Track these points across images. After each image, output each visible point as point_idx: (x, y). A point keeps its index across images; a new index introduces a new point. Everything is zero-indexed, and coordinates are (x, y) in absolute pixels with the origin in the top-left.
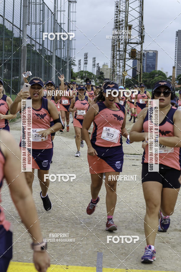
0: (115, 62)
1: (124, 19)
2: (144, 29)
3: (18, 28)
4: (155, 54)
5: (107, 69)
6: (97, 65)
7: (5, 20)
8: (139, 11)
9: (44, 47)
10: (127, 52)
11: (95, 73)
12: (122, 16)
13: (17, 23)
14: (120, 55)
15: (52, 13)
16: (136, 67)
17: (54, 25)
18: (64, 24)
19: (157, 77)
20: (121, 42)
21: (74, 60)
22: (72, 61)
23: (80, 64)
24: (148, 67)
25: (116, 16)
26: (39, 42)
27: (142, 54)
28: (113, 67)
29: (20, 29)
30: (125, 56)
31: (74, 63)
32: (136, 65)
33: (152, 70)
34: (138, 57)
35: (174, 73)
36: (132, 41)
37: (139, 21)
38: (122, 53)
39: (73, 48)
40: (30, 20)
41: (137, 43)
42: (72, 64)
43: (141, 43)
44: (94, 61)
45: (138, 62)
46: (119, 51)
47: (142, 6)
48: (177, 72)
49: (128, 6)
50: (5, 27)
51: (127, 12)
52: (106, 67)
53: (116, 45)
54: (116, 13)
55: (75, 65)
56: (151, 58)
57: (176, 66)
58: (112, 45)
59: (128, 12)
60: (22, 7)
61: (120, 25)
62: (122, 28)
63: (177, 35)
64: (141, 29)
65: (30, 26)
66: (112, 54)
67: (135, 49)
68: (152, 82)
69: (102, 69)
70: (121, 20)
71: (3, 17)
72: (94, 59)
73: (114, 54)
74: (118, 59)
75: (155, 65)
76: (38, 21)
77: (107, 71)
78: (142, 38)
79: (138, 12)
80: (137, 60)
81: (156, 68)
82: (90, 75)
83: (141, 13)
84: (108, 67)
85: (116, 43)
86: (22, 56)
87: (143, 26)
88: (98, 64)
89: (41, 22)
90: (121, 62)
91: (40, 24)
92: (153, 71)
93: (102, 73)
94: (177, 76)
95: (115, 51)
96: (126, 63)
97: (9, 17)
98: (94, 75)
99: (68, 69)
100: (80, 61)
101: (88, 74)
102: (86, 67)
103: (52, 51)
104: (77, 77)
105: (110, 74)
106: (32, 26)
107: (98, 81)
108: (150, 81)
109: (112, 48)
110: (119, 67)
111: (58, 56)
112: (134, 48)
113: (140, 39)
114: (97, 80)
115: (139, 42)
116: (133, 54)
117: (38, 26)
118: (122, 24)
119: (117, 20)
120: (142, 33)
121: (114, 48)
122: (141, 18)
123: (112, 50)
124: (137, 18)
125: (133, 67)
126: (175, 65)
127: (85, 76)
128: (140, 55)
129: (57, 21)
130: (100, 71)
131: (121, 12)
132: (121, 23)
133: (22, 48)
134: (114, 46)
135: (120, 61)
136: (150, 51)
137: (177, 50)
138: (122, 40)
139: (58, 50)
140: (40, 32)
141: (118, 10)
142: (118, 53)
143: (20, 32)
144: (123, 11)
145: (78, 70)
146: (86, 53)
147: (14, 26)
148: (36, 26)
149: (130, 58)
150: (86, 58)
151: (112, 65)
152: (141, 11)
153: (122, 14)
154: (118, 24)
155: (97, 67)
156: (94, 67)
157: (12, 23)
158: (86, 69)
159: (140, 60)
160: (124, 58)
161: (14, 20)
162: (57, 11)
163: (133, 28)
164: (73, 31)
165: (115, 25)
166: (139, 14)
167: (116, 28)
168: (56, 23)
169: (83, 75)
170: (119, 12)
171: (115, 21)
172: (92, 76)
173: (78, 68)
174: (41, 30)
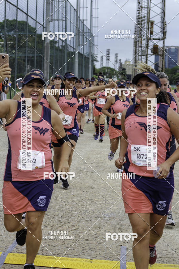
0: (137, 58)
1: (146, 15)
2: (166, 25)
3: (41, 25)
5: (129, 65)
6: (120, 61)
7: (28, 17)
8: (161, 7)
9: (67, 44)
10: (149, 48)
11: (117, 69)
12: (144, 12)
13: (40, 19)
14: (142, 51)
15: (75, 10)
16: (158, 63)
17: (77, 21)
18: (86, 20)
20: (143, 38)
21: (96, 56)
22: (95, 58)
23: (102, 60)
24: (170, 62)
25: (138, 12)
27: (164, 50)
28: (135, 63)
29: (43, 26)
30: (147, 52)
31: (96, 59)
32: (158, 61)
33: (173, 66)
34: (160, 53)
36: (154, 37)
37: (161, 17)
38: (144, 49)
39: (96, 44)
40: (53, 17)
41: (159, 39)
42: (94, 60)
43: (163, 39)
44: (116, 57)
45: (160, 58)
46: (141, 47)
47: (164, 2)
49: (150, 2)
50: (28, 23)
51: (148, 8)
52: (128, 63)
53: (138, 41)
54: (138, 9)
55: (97, 61)
56: (173, 53)
58: (134, 41)
59: (150, 8)
60: (45, 4)
61: (142, 21)
62: (144, 24)
64: (163, 25)
65: (53, 23)
66: (134, 50)
67: (157, 45)
69: (124, 65)
70: (143, 16)
71: (27, 14)
72: (116, 55)
73: (136, 50)
74: (140, 55)
75: (177, 61)
76: (61, 18)
77: (129, 67)
78: (164, 34)
79: (160, 8)
80: (160, 56)
81: (177, 64)
82: (112, 71)
83: (163, 9)
84: (130, 63)
85: (138, 40)
86: (45, 52)
87: (165, 22)
88: (120, 60)
89: (64, 19)
90: (143, 58)
91: (63, 21)
92: (175, 66)
93: (124, 70)
95: (137, 47)
96: (148, 59)
97: (32, 13)
98: (116, 71)
99: (90, 66)
100: (102, 57)
101: (111, 71)
102: (108, 63)
103: (75, 47)
106: (55, 22)
107: (120, 77)
108: (172, 76)
109: (134, 44)
111: (81, 52)
113: (162, 35)
114: (119, 76)
115: (161, 38)
116: (155, 50)
117: (61, 23)
118: (144, 20)
119: (139, 16)
120: (164, 29)
121: (136, 44)
122: (163, 14)
123: (134, 46)
124: (158, 14)
125: (155, 62)
127: (108, 72)
128: (162, 51)
129: (79, 17)
130: (123, 67)
131: (143, 8)
132: (143, 19)
133: (45, 44)
134: (136, 42)
135: (143, 57)
136: (172, 46)
138: (144, 36)
139: (81, 46)
140: (63, 28)
141: (140, 6)
142: (140, 49)
143: (43, 29)
144: (145, 7)
145: (101, 66)
146: (108, 49)
147: (37, 23)
148: (59, 22)
149: (152, 54)
150: (109, 54)
151: (134, 61)
152: (163, 7)
153: (144, 10)
154: (140, 20)
155: (119, 63)
156: (116, 63)
157: (35, 20)
158: (108, 65)
159: (162, 56)
160: (146, 53)
161: (37, 17)
162: (80, 7)
163: (155, 24)
164: (95, 27)
165: (137, 21)
166: (161, 10)
167: (139, 24)
168: (79, 20)
169: (105, 71)
170: (141, 8)
171: (137, 18)
172: (115, 72)
173: (101, 64)
174: (64, 27)
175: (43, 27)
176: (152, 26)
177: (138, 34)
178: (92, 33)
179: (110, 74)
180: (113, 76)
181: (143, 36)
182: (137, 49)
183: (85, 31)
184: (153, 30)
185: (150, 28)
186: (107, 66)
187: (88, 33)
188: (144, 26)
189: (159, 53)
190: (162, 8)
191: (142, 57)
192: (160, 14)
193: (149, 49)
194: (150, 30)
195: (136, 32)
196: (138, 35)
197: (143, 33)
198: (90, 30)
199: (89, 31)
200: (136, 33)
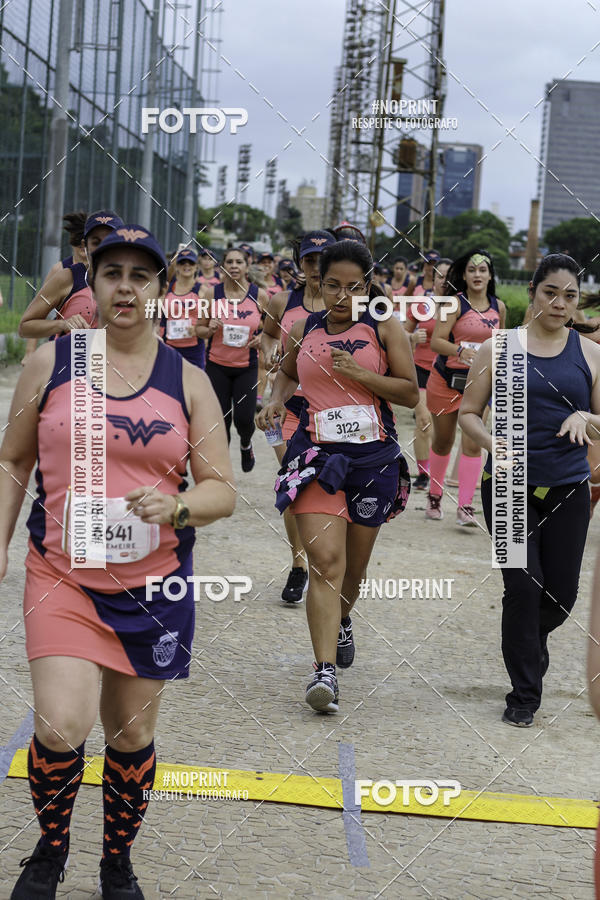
0: (341, 179)
1: (376, 37)
2: (444, 74)
3: (42, 60)
4: (474, 155)
5: (313, 201)
6: (282, 187)
8: (431, 15)
9: (119, 125)
10: (386, 147)
11: (272, 213)
12: (371, 27)
13: (40, 44)
14: (360, 156)
15: (147, 12)
16: (409, 201)
17: (153, 50)
18: (185, 48)
19: (478, 231)
21: (204, 168)
22: (201, 172)
23: (222, 181)
24: (449, 198)
25: (350, 25)
26: (103, 107)
27: (436, 156)
28: (334, 194)
29: (47, 63)
30: (380, 158)
31: (205, 176)
32: (410, 193)
33: (460, 209)
34: (422, 166)
35: (533, 223)
37: (429, 47)
38: (366, 149)
42: (198, 179)
44: (271, 174)
45: (417, 181)
46: (357, 142)
48: (544, 218)
51: (388, 15)
52: (308, 195)
53: (348, 123)
54: (350, 16)
55: (206, 183)
56: (458, 167)
57: (542, 199)
58: (333, 121)
61: (361, 56)
62: (369, 65)
63: (549, 96)
64: (436, 74)
65: (79, 54)
66: (330, 152)
67: (412, 139)
68: (461, 248)
69: (295, 199)
70: (366, 41)
72: (272, 164)
73: (338, 152)
74: (350, 171)
75: (471, 193)
76: (103, 40)
77: (313, 206)
79: (428, 19)
80: (416, 177)
81: (474, 201)
82: (255, 217)
83: (436, 21)
84: (314, 194)
87: (442, 66)
88: (283, 183)
89: (114, 43)
90: (364, 180)
91: (109, 50)
92: (465, 212)
93: (294, 215)
94: (543, 232)
95: (343, 141)
96: (383, 183)
97: (15, 22)
98: (268, 219)
99: (189, 199)
100: (223, 170)
101: (250, 216)
102: (244, 190)
103: (142, 137)
104: (212, 221)
105: (325, 216)
106: (84, 54)
107: (282, 239)
108: (454, 244)
109: (332, 132)
110: (356, 194)
111: (161, 154)
112: (411, 135)
114: (277, 237)
116: (407, 154)
117: (103, 55)
118: (369, 54)
119: (351, 38)
120: (436, 87)
121: (340, 131)
122: (436, 37)
123: (332, 139)
124: (420, 39)
126: (539, 195)
127: (240, 220)
128: (427, 161)
129: (161, 40)
130: (291, 205)
131: (370, 15)
132: (367, 49)
133: (54, 125)
134: (341, 125)
135: (360, 175)
136: (455, 145)
137: (546, 147)
138: (367, 106)
139: (162, 133)
140: (108, 72)
141: (358, 7)
142: (353, 148)
143: (48, 72)
144: (374, 12)
145: (217, 200)
146: (245, 146)
147: (30, 54)
148: (96, 54)
149: (395, 167)
150: (246, 161)
151: (330, 188)
152: (437, 15)
153: (372, 19)
154: (356, 53)
155: (280, 192)
156: (271, 192)
157: (23, 44)
158: (243, 197)
159: (428, 176)
160: (376, 166)
161: (32, 34)
162: (165, 6)
163: (410, 71)
164: (210, 71)
165: (346, 55)
166: (430, 24)
167: (350, 66)
168: (159, 47)
169: (232, 216)
170: (359, 13)
171: (347, 44)
172: (264, 223)
173: (217, 196)
174: (113, 68)
175: (49, 68)
176: (398, 76)
177: (347, 97)
178: (199, 93)
179: (247, 228)
180: (257, 235)
181: (362, 107)
182: (343, 147)
183: (177, 84)
184: (401, 89)
185: (391, 83)
186: (239, 202)
187: (188, 88)
188: (369, 74)
189: (418, 165)
190: (434, 18)
191: (357, 177)
192: (426, 36)
193: (388, 152)
194: (390, 89)
195: (339, 90)
196: (347, 104)
197: (363, 96)
198: (194, 81)
199: (190, 85)
200: (341, 94)
